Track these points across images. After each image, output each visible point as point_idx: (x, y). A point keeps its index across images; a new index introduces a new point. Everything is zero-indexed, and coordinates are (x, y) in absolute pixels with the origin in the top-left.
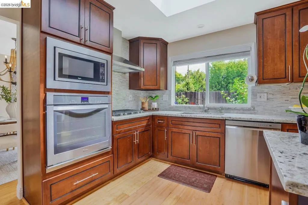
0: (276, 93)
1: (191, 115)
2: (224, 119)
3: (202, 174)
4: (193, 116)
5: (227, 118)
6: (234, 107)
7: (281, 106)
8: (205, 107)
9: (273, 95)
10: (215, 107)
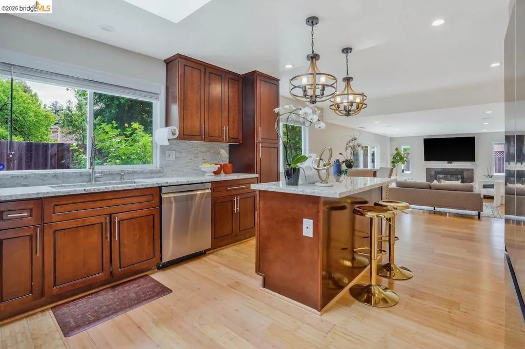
0: (184, 151)
1: (106, 188)
2: (160, 185)
3: (130, 283)
4: (110, 187)
5: (163, 185)
6: (141, 170)
7: (187, 166)
8: (95, 173)
9: (180, 153)
10: (112, 171)
